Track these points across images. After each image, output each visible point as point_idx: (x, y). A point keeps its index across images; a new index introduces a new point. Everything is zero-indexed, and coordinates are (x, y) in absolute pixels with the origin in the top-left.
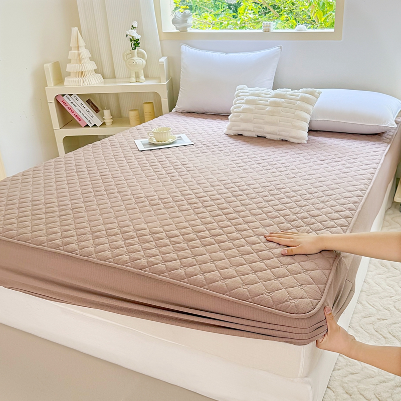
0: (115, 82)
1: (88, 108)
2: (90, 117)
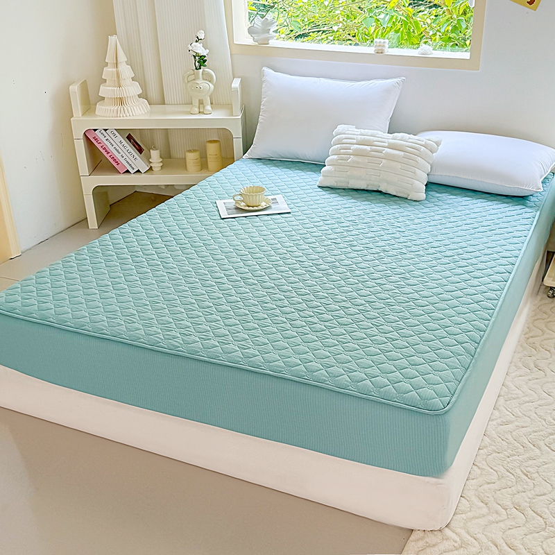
1: (129, 148)
2: (133, 159)
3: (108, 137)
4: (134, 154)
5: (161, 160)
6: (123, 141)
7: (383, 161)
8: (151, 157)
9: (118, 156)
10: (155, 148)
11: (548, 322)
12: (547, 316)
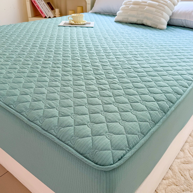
1: (47, 7)
4: (49, 10)
5: (60, 14)
7: (147, 7)
8: (55, 12)
9: (42, 10)
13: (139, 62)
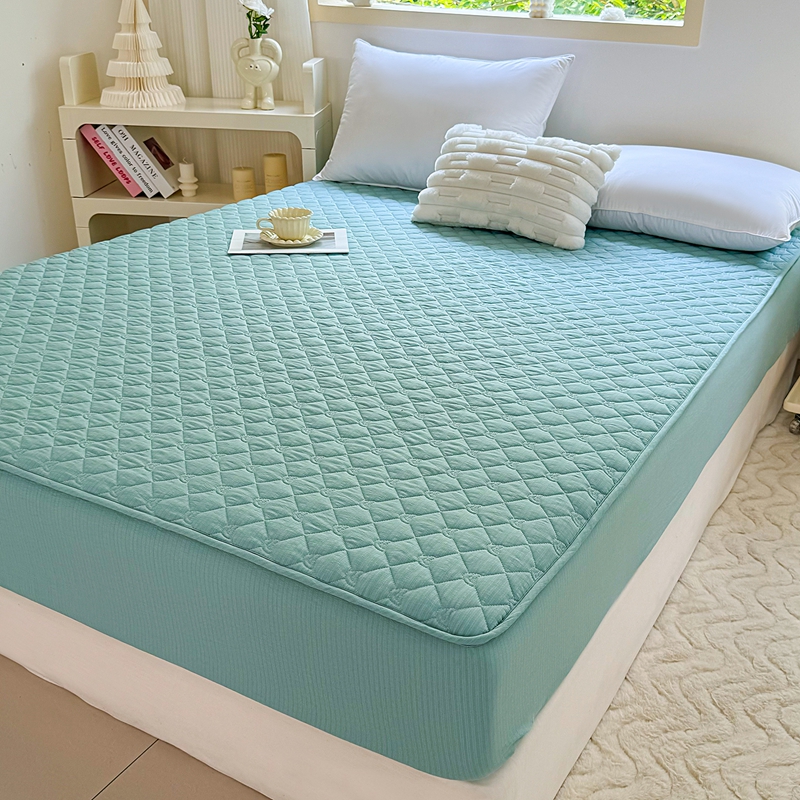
0: (212, 107)
1: (144, 156)
2: (150, 176)
3: (114, 139)
4: (153, 167)
5: (196, 180)
6: (136, 145)
7: (517, 179)
8: (179, 176)
9: (128, 169)
10: (188, 162)
11: (784, 475)
12: (785, 464)
13: (513, 381)
